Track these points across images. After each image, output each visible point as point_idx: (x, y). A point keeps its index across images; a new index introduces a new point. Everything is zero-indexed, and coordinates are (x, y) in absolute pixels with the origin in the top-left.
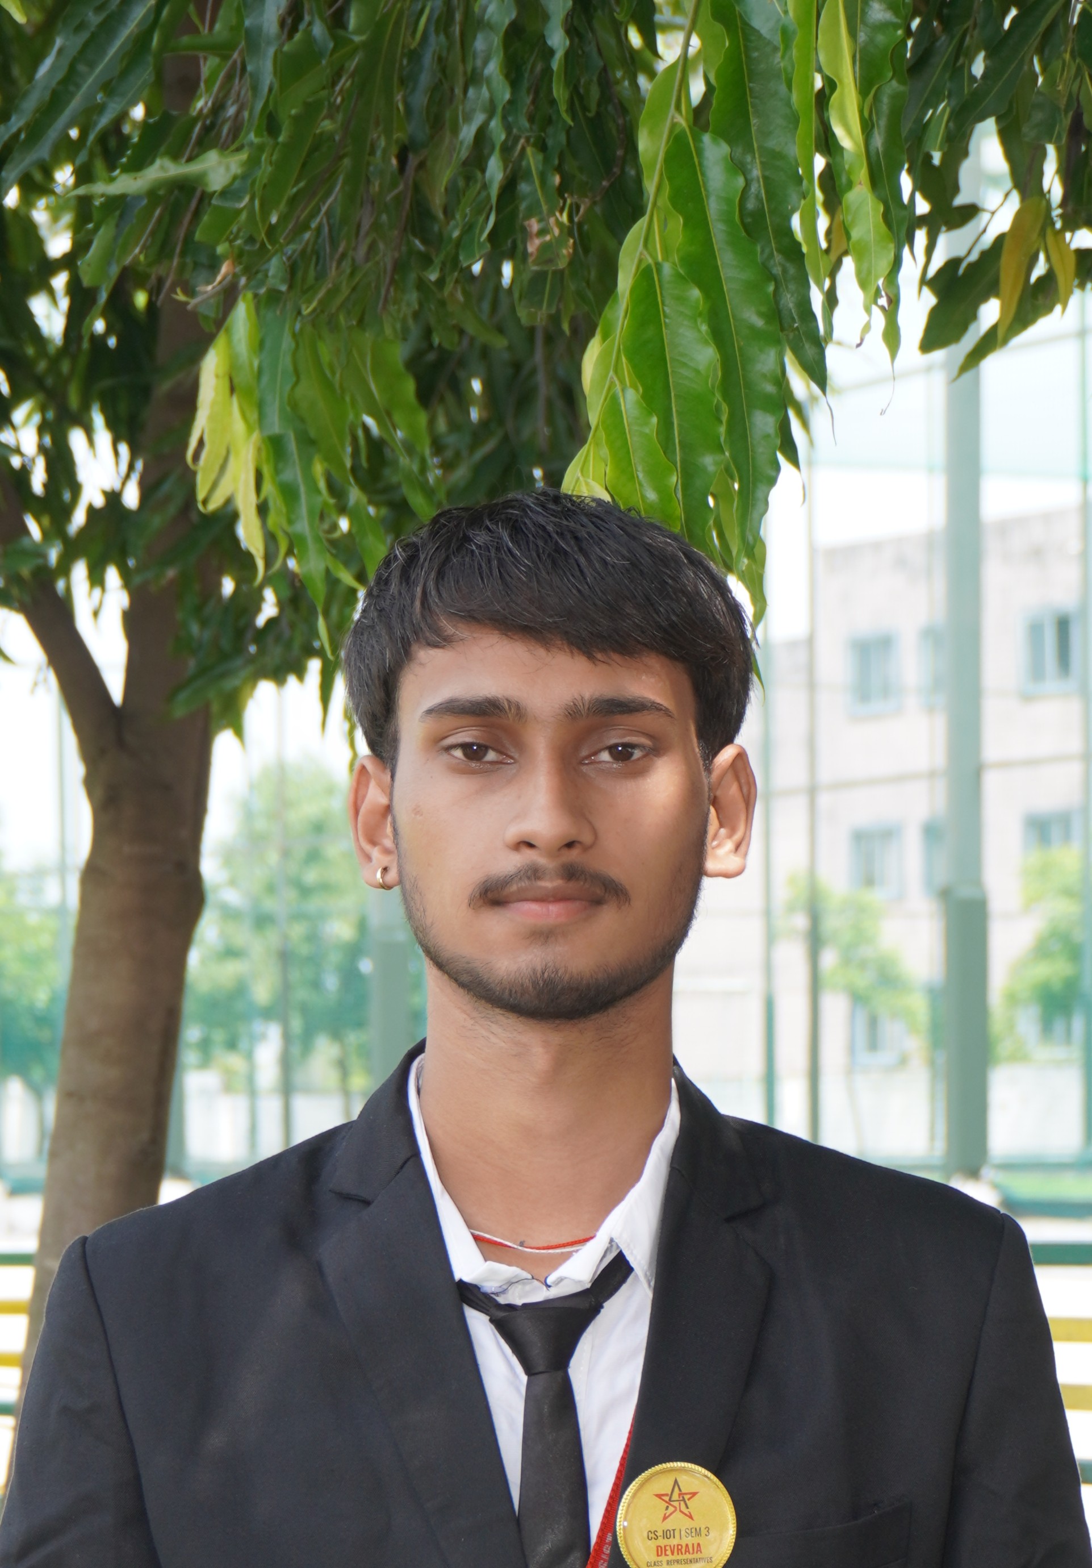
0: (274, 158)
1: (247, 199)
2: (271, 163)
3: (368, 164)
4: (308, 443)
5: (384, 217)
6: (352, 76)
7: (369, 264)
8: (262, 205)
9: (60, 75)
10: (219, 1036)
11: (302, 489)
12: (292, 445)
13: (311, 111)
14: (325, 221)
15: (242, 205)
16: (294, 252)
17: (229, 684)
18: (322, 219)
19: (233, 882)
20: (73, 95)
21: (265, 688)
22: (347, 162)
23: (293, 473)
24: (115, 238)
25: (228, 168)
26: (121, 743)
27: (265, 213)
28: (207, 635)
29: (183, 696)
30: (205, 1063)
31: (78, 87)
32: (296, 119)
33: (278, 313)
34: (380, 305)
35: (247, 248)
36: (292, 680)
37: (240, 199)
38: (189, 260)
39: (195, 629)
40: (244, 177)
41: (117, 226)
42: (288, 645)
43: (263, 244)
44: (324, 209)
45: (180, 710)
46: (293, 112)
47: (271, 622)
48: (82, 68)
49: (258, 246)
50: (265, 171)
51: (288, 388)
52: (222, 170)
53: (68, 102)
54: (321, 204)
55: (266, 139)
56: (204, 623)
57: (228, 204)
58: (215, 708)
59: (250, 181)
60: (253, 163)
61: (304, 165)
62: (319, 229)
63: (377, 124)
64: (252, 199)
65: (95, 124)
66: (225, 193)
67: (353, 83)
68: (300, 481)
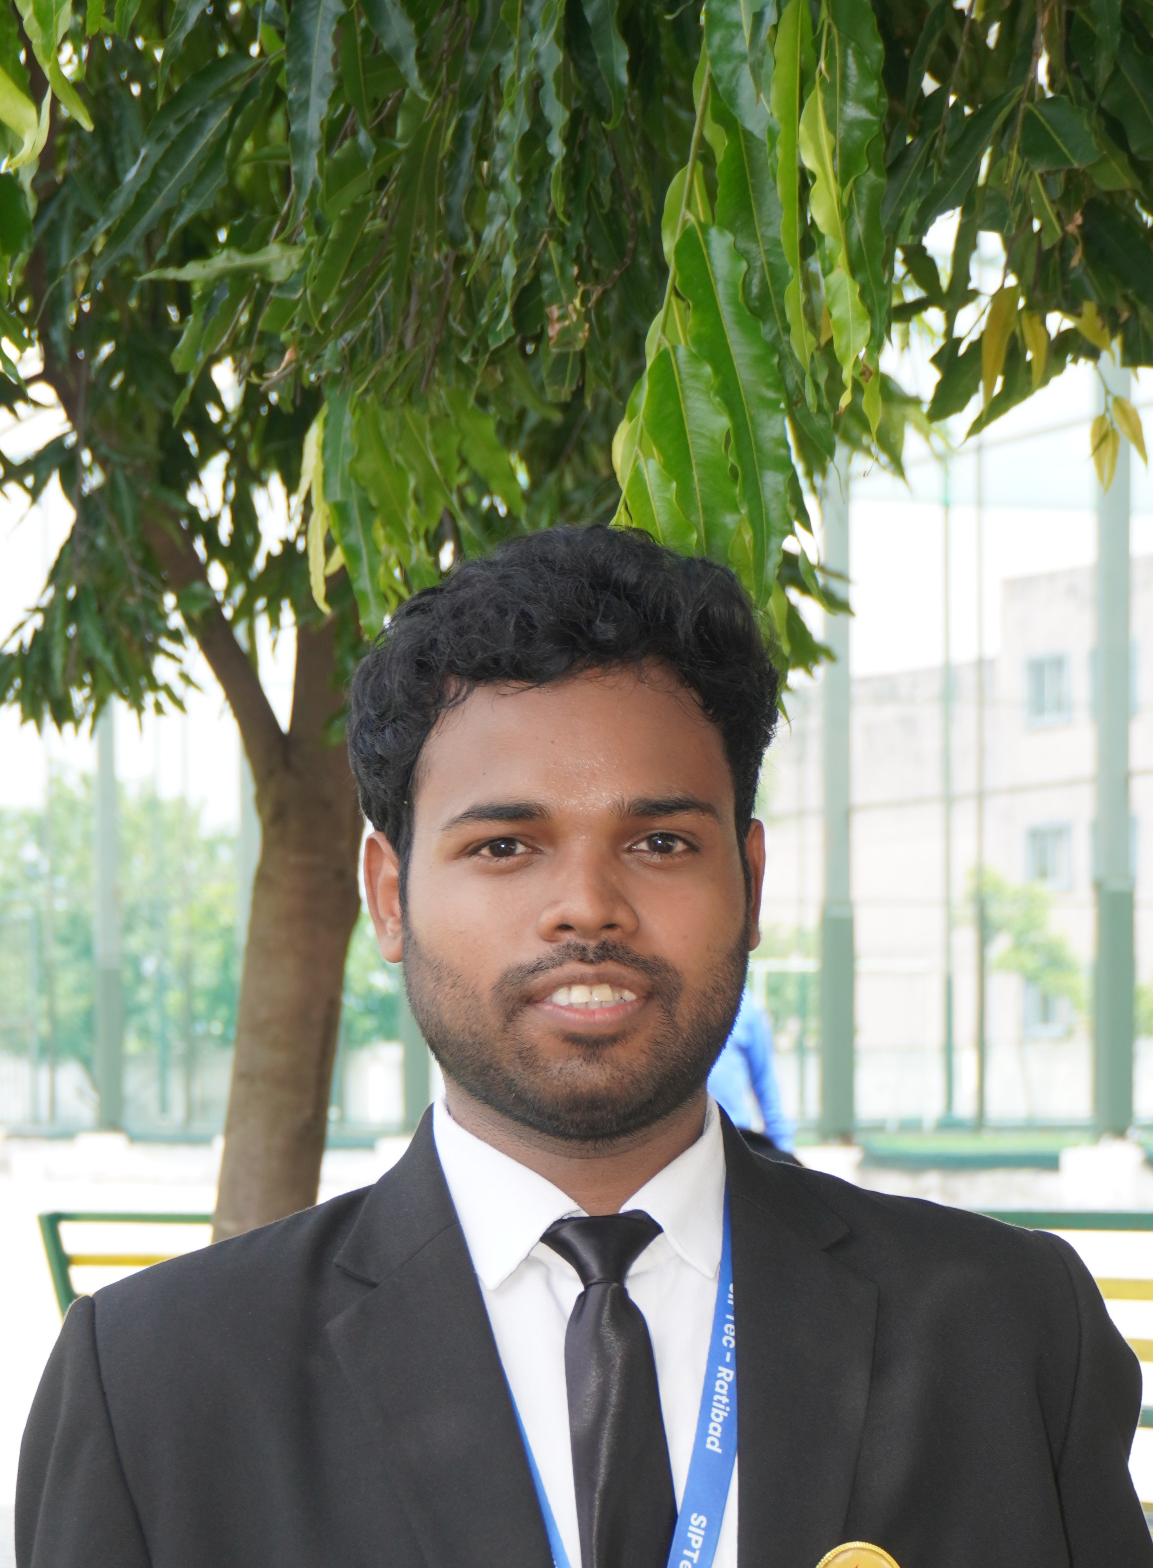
0: (324, 253)
1: (301, 292)
2: (320, 260)
3: (413, 259)
4: (369, 509)
6: (396, 179)
7: (417, 349)
8: (314, 296)
9: (144, 180)
11: (364, 551)
12: (355, 511)
13: (359, 211)
14: (380, 310)
15: (297, 296)
16: (352, 338)
18: (377, 308)
20: (155, 197)
22: (393, 257)
23: (356, 536)
24: (204, 327)
25: (289, 261)
26: (288, 767)
27: (317, 303)
31: (160, 190)
32: (346, 219)
33: (338, 393)
35: (304, 335)
37: (295, 291)
40: (300, 271)
43: (318, 333)
44: (379, 299)
46: (343, 212)
48: (163, 173)
49: (312, 333)
50: (315, 267)
51: (349, 463)
52: (284, 263)
53: (151, 204)
54: (376, 294)
55: (316, 238)
57: (285, 296)
59: (304, 275)
60: (306, 259)
61: (352, 260)
62: (375, 318)
63: (420, 223)
64: (305, 291)
65: (175, 222)
66: (281, 286)
67: (397, 185)
68: (362, 543)
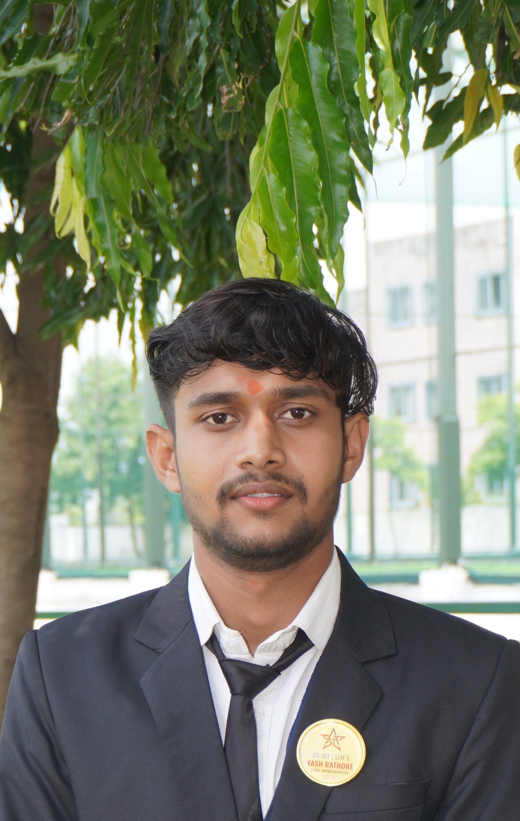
0: (91, 57)
1: (77, 79)
2: (89, 60)
3: (139, 59)
4: (110, 202)
5: (148, 86)
6: (131, 14)
7: (140, 110)
8: (85, 81)
10: (67, 497)
11: (108, 226)
12: (102, 203)
13: (110, 32)
14: (117, 88)
15: (75, 81)
16: (102, 104)
17: (71, 322)
19: (73, 418)
21: (89, 324)
22: (129, 58)
23: (103, 217)
24: (11, 99)
25: (68, 62)
26: (16, 352)
27: (87, 85)
28: (59, 297)
29: (47, 328)
30: (61, 511)
32: (102, 37)
33: (94, 135)
34: (146, 131)
35: (78, 103)
36: (103, 319)
37: (74, 78)
38: (48, 109)
39: (53, 294)
40: (76, 67)
41: (12, 92)
42: (101, 301)
43: (86, 102)
44: (117, 82)
45: (46, 335)
46: (101, 33)
47: (92, 290)
49: (83, 102)
50: (86, 64)
51: (100, 174)
52: (65, 63)
54: (115, 79)
55: (86, 47)
56: (58, 291)
57: (68, 81)
58: (64, 334)
59: (79, 69)
60: (80, 60)
61: (107, 60)
62: (114, 93)
63: (144, 38)
64: (80, 79)
66: (66, 75)
67: (131, 18)
68: (107, 221)
